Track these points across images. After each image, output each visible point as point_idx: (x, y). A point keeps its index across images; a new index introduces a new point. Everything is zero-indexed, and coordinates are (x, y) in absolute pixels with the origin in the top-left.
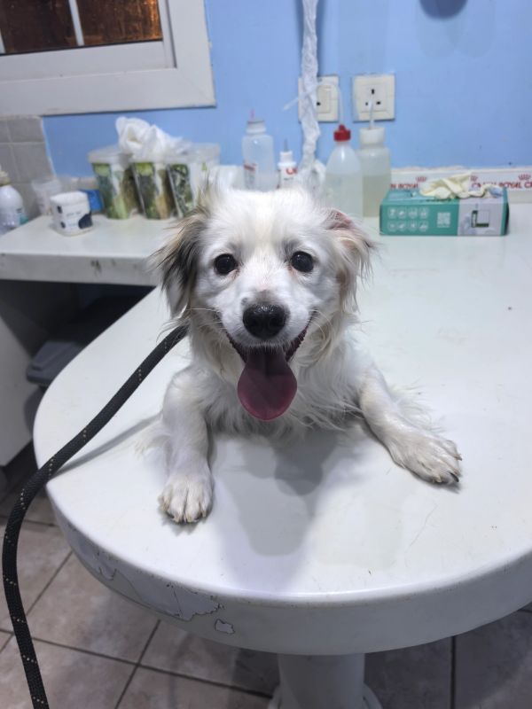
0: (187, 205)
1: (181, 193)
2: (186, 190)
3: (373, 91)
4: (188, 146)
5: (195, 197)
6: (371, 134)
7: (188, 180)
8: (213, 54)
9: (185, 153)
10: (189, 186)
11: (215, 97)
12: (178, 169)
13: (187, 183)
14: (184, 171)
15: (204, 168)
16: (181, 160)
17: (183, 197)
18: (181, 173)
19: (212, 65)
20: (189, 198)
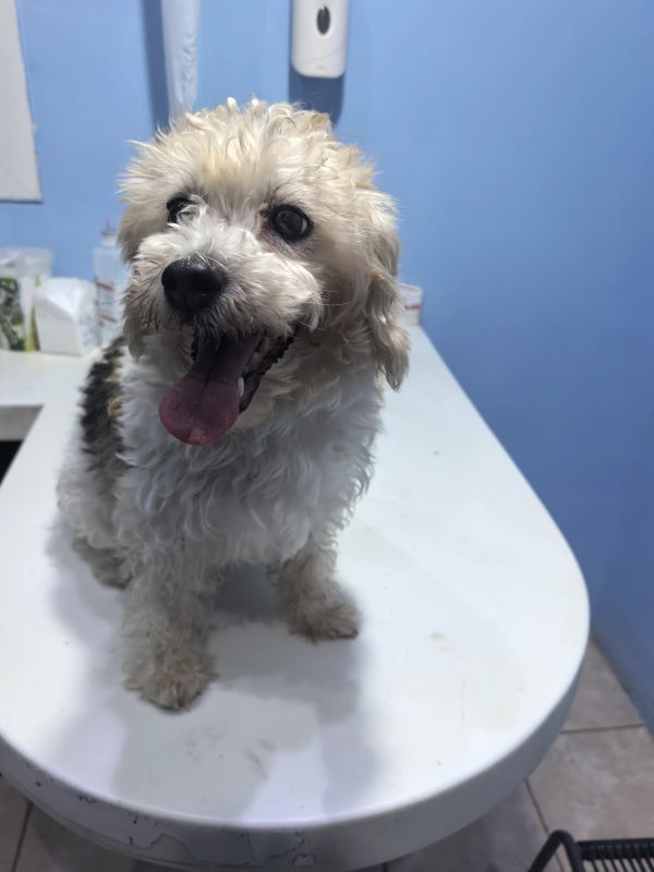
0: (16, 328)
1: (7, 313)
2: (14, 310)
4: (14, 255)
5: (27, 320)
7: (18, 297)
8: (38, 138)
9: (11, 265)
10: (19, 305)
11: (42, 189)
12: (4, 283)
13: (14, 303)
14: (12, 286)
15: (38, 284)
16: (9, 273)
17: (9, 318)
18: (7, 289)
19: (37, 152)
20: (19, 319)
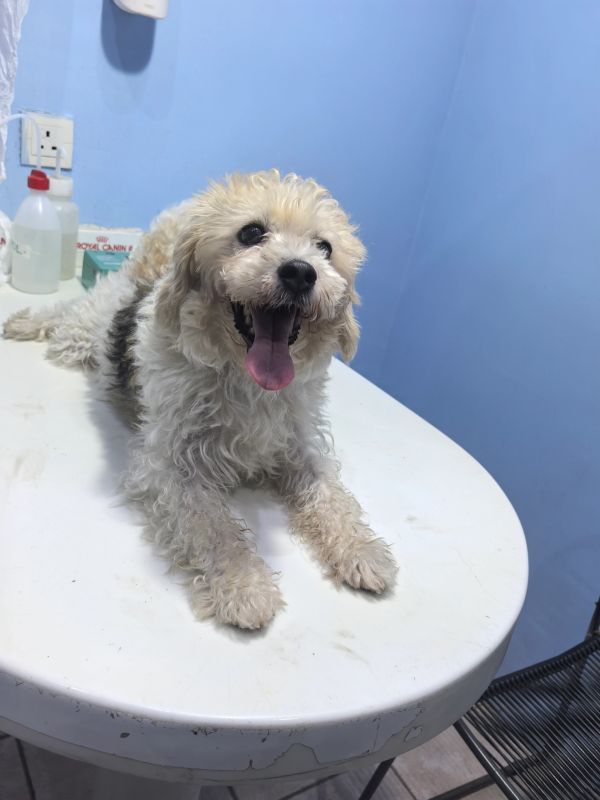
3: (48, 134)
6: (59, 184)
